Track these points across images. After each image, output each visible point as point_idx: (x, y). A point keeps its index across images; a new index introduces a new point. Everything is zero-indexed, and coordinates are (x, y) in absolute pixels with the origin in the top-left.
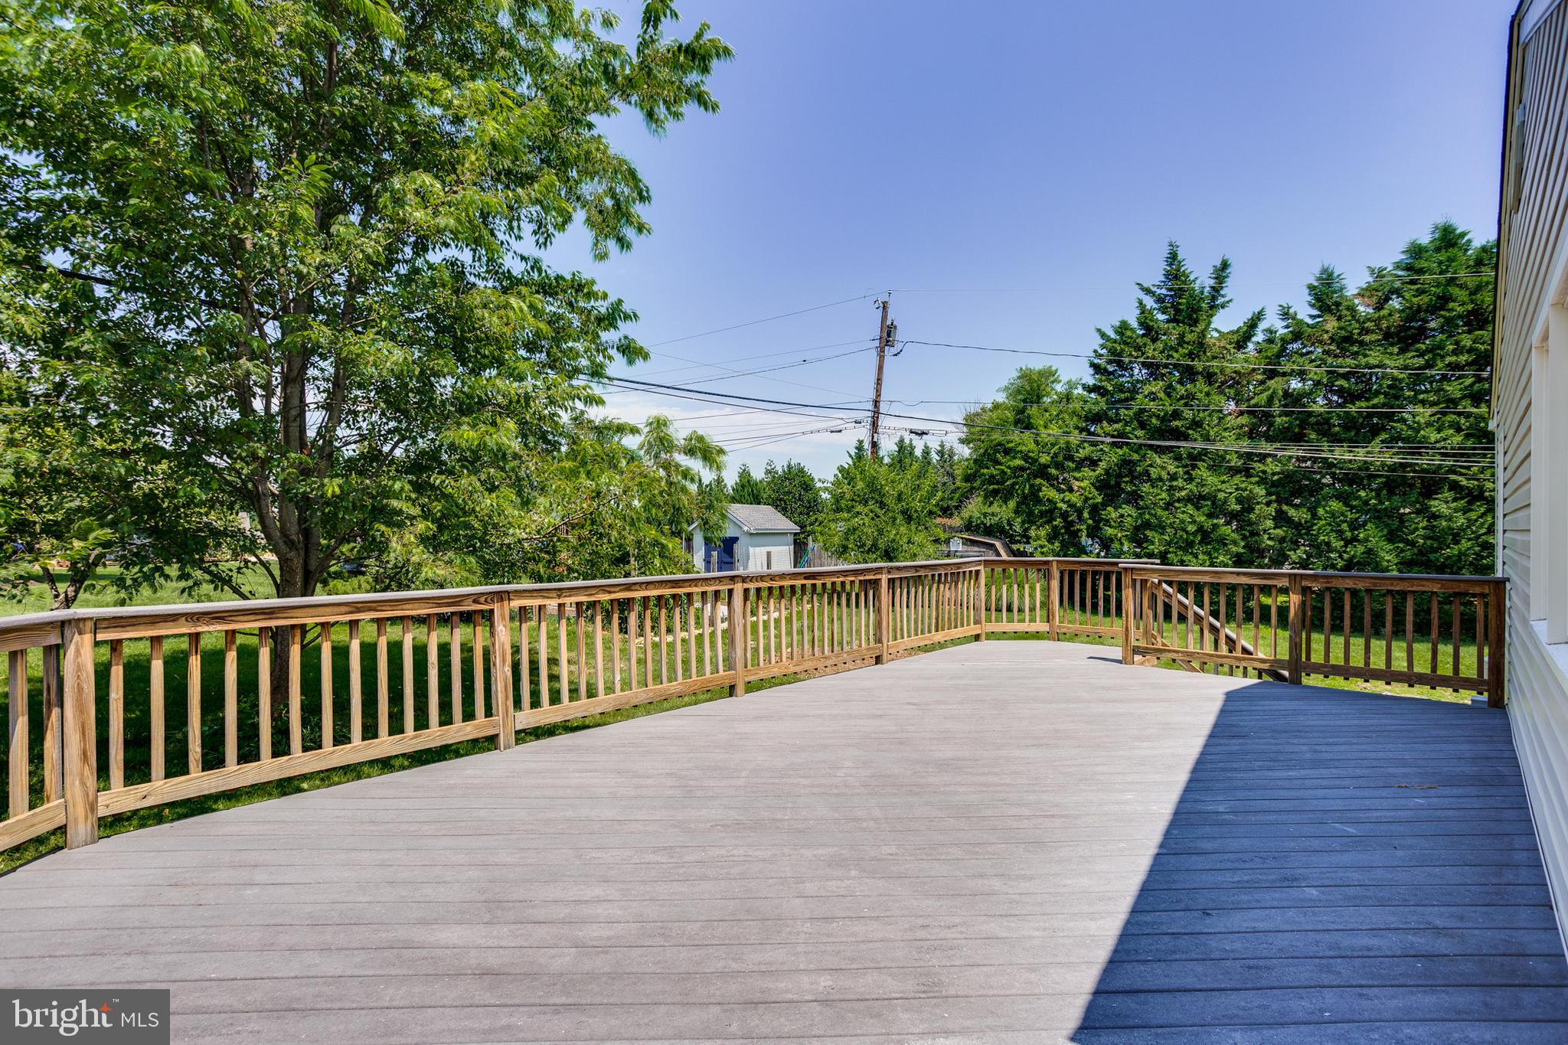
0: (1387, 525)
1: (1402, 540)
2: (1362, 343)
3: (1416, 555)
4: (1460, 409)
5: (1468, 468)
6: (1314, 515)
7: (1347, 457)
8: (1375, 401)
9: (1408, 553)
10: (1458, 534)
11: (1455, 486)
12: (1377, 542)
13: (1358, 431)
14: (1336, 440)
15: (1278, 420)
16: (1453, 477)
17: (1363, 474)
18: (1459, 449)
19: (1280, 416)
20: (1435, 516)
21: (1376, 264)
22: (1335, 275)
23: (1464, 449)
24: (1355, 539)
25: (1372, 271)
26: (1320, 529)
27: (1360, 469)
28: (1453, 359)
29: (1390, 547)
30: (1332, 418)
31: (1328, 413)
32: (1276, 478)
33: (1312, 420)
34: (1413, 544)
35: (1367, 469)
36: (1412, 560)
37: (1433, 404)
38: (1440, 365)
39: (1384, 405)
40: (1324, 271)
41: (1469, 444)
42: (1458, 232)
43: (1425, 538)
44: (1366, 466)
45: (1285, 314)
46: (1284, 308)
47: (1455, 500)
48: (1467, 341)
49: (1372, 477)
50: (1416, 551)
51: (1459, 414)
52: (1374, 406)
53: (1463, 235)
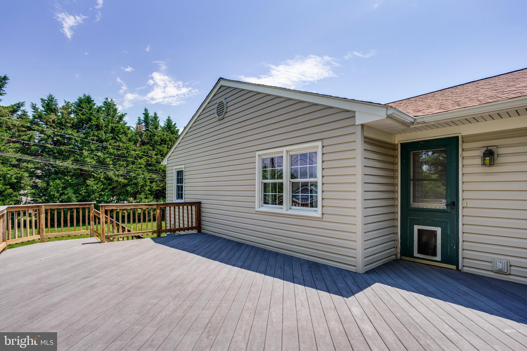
0: (73, 189)
1: (78, 193)
2: (65, 126)
3: (82, 198)
4: (94, 153)
5: (97, 172)
6: (48, 184)
7: (61, 164)
8: (70, 146)
9: (80, 198)
10: (94, 191)
11: (94, 177)
12: (71, 194)
13: (63, 156)
14: (55, 158)
15: (33, 147)
16: (93, 174)
17: (65, 171)
18: (95, 165)
19: (33, 146)
20: (88, 186)
21: (68, 101)
22: (55, 99)
23: (96, 165)
24: (64, 193)
25: (65, 102)
26: (51, 190)
27: (64, 169)
28: (93, 137)
29: (75, 196)
30: (54, 150)
31: (53, 148)
32: (32, 170)
33: (47, 150)
34: (81, 194)
35: (67, 169)
36: (80, 200)
37: (88, 151)
38: (89, 138)
39: (72, 148)
40: (51, 96)
41: (97, 164)
42: (92, 99)
43: (85, 192)
44: (67, 168)
45: (34, 107)
46: (33, 104)
47: (94, 181)
48: (96, 133)
49: (68, 172)
50: (82, 197)
51: (94, 155)
52: (70, 148)
53: (93, 101)
